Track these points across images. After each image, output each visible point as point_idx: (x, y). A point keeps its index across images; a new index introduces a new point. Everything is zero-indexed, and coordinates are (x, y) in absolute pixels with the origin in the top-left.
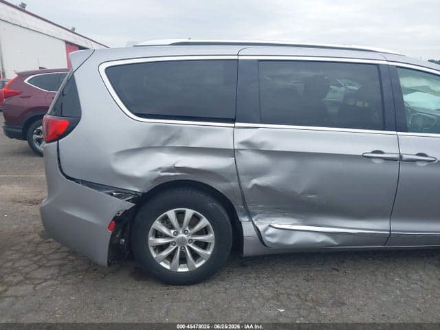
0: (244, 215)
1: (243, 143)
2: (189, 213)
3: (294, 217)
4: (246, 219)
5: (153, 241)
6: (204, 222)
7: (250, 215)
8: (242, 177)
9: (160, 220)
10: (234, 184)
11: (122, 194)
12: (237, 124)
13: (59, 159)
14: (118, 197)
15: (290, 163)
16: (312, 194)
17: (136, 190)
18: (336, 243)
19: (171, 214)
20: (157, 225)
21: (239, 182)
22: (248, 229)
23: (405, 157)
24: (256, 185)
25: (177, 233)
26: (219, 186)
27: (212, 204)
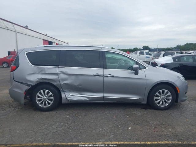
0: (62, 92)
1: (60, 72)
2: (47, 91)
3: (77, 92)
4: (63, 93)
5: (37, 99)
6: (51, 93)
7: (64, 92)
8: (60, 81)
9: (39, 93)
10: (58, 83)
11: (28, 85)
12: (59, 67)
13: (13, 76)
14: (28, 86)
15: (73, 77)
16: (80, 86)
17: (32, 84)
18: (89, 100)
19: (42, 91)
20: (38, 94)
21: (60, 82)
22: (63, 95)
23: (105, 75)
24: (64, 83)
25: (43, 97)
26: (55, 84)
27: (52, 89)
